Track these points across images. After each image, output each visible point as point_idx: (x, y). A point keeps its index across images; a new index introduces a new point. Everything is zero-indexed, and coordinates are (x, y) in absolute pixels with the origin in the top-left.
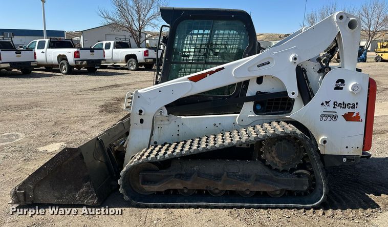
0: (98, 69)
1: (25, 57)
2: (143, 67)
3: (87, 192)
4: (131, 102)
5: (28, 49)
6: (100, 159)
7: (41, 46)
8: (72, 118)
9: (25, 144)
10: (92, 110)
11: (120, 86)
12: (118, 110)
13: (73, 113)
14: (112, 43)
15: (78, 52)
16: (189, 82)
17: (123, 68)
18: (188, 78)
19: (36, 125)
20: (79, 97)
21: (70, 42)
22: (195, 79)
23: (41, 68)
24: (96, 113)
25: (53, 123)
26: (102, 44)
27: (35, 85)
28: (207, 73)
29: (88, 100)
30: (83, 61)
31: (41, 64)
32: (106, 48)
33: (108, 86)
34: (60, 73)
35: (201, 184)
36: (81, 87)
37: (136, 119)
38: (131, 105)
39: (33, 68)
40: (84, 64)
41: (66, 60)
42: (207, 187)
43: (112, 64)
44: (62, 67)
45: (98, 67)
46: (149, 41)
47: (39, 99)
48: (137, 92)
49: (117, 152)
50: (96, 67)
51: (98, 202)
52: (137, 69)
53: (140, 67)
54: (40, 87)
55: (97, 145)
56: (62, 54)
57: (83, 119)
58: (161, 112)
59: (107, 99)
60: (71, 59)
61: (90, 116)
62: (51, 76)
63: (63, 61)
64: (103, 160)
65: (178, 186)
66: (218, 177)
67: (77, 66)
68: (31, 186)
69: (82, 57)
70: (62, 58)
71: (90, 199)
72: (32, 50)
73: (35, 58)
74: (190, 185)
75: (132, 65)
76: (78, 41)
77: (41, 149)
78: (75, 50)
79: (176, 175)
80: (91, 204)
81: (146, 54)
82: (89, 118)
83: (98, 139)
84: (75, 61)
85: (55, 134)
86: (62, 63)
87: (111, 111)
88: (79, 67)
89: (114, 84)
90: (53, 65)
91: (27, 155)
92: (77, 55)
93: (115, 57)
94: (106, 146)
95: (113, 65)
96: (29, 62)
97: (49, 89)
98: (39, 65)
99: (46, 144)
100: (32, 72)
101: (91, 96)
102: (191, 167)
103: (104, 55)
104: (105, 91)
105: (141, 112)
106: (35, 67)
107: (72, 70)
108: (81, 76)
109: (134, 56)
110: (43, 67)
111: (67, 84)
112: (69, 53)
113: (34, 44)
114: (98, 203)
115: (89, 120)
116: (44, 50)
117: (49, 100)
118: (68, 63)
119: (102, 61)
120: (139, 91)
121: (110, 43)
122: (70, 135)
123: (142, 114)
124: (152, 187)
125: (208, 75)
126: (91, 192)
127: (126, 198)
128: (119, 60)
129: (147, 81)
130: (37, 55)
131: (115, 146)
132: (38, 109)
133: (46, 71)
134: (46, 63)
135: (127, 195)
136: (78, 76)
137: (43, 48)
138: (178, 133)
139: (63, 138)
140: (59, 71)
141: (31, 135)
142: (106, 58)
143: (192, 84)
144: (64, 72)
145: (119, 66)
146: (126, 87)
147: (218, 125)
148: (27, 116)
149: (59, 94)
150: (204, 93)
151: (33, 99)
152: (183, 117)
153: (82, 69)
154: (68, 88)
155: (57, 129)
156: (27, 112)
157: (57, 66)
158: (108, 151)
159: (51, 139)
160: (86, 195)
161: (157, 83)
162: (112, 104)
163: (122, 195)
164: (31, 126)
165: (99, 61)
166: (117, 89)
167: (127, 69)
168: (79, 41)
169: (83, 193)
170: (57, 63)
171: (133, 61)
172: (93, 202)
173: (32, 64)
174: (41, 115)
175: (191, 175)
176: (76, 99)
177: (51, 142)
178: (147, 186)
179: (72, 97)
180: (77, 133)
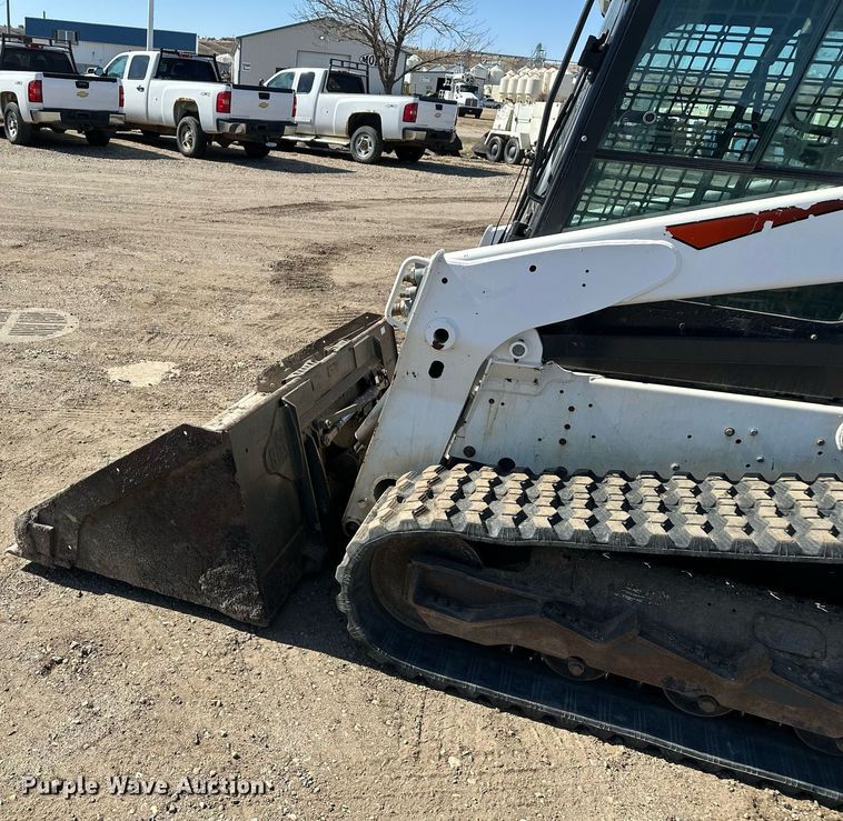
0: (274, 149)
1: (96, 98)
2: (393, 155)
3: (233, 580)
4: (413, 296)
5: (105, 78)
6: (282, 471)
7: (138, 70)
8: (199, 291)
9: (77, 352)
10: (251, 273)
11: (327, 209)
12: (318, 285)
13: (203, 275)
14: (319, 73)
15: (227, 95)
16: (668, 243)
17: (336, 154)
18: (669, 228)
19: (108, 296)
20: (220, 228)
21: (209, 64)
22: (697, 237)
23: (133, 132)
24: (262, 283)
25: (150, 298)
26: (292, 76)
27: (114, 179)
28: (767, 215)
29: (244, 240)
30: (236, 121)
31: (134, 120)
32: (300, 90)
33: (296, 205)
34: (178, 150)
35: (645, 664)
36: (224, 200)
37: (415, 354)
38: (410, 306)
39: (113, 130)
40: (238, 131)
41: (196, 115)
42: (670, 681)
43: (308, 139)
44: (182, 135)
45: (275, 145)
46: (412, 79)
47: (121, 219)
48: (440, 259)
49: (333, 452)
50: (268, 144)
51: (262, 616)
52: (376, 160)
53: (384, 154)
54: (126, 184)
55: (279, 424)
56: (187, 97)
57: (228, 297)
58: (519, 350)
59: (292, 244)
60: (208, 115)
61: (244, 292)
62: (155, 156)
63: (187, 119)
64: (290, 475)
65: (551, 644)
66: (721, 655)
67: (218, 137)
68: (74, 519)
69: (235, 112)
70: (186, 109)
71: (240, 602)
72: (115, 81)
73: (121, 104)
74: (597, 653)
75: (365, 146)
76: (227, 66)
77: (115, 373)
78: (221, 88)
79: (549, 604)
80: (239, 617)
81: (409, 113)
82: (241, 296)
83: (281, 403)
84: (218, 120)
85: (154, 333)
86: (184, 124)
87: (302, 286)
88: (224, 139)
89: (311, 199)
90: (162, 128)
91: (77, 387)
92: (223, 103)
93: (321, 120)
94: (304, 426)
95: (311, 143)
96: (106, 114)
97: (147, 195)
98: (130, 125)
99: (129, 358)
100: (112, 140)
101: (251, 230)
102: (611, 586)
103: (294, 110)
104: (287, 219)
105: (441, 336)
106: (120, 127)
107: (209, 148)
108: (228, 166)
109: (372, 120)
110: (138, 132)
111: (193, 186)
112: (203, 94)
113: (120, 63)
114: (260, 621)
115: (243, 303)
116: (143, 83)
117: (145, 227)
118: (198, 126)
119: (287, 127)
120: (450, 258)
121: (312, 75)
122: (192, 343)
123: (447, 344)
124: (451, 620)
125: (768, 224)
126: (246, 582)
127: (355, 629)
128: (330, 129)
129: (403, 200)
130: (125, 96)
131: (326, 431)
132: (117, 249)
133: (143, 143)
134: (144, 120)
135: (361, 622)
136: (221, 164)
137: (142, 77)
138: (563, 434)
139: (173, 349)
140: (173, 146)
141: (94, 325)
142: (297, 119)
143: (677, 253)
144: (187, 149)
145: (326, 145)
146: (344, 212)
147: (745, 438)
148: (89, 265)
149: (171, 213)
150: (724, 298)
151: (105, 218)
152: (600, 380)
153: (231, 146)
154: (194, 199)
155: (159, 320)
156: (89, 254)
157: (172, 131)
158: (308, 443)
159: (142, 348)
160: (227, 587)
161: (520, 233)
162: (305, 263)
163: (342, 618)
164: (95, 296)
165: (278, 127)
166: (321, 218)
167: (349, 157)
168: (229, 65)
169: (219, 577)
170: (174, 125)
171: (367, 134)
172: (248, 613)
173: (113, 120)
174: (122, 267)
175: (607, 615)
176: (212, 235)
177: (143, 357)
178: (433, 613)
179: (203, 227)
180: (209, 340)
